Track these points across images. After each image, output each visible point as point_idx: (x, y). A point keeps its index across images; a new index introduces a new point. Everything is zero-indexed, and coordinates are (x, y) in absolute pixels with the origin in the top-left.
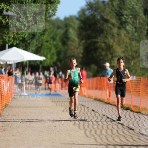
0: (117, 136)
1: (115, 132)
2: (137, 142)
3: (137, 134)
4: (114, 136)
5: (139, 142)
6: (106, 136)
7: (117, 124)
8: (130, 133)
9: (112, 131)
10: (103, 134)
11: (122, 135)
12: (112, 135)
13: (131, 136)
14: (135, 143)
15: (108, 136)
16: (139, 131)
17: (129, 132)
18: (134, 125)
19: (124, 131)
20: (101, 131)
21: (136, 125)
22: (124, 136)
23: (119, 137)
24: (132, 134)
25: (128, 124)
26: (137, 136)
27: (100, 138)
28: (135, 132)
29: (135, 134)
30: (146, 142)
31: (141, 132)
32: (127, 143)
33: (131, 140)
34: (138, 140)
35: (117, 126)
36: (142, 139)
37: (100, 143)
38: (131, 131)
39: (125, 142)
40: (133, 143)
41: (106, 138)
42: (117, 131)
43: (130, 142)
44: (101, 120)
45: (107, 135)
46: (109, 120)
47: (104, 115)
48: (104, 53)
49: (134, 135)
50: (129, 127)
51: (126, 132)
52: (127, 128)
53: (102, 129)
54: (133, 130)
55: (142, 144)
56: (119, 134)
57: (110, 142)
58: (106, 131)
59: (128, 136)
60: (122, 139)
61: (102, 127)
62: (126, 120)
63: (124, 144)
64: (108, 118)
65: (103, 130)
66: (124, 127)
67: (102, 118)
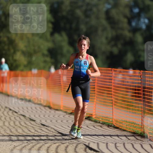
0: (19, 127)
1: (17, 123)
2: (38, 132)
3: (38, 124)
4: (16, 127)
5: (40, 133)
6: (8, 128)
7: (19, 116)
8: (32, 124)
9: (14, 122)
10: (6, 126)
11: (24, 126)
12: (14, 126)
13: (33, 127)
14: (36, 134)
15: (11, 128)
16: (40, 122)
17: (30, 123)
18: (36, 116)
19: (26, 122)
20: (4, 122)
21: (37, 116)
22: (26, 127)
23: (21, 128)
24: (33, 125)
25: (30, 116)
26: (38, 126)
27: (3, 129)
28: (36, 123)
29: (37, 125)
30: (46, 132)
31: (42, 123)
32: (29, 134)
33: (33, 131)
34: (39, 131)
35: (20, 118)
36: (43, 129)
37: (3, 134)
38: (32, 122)
39: (27, 132)
40: (34, 133)
41: (8, 129)
42: (20, 123)
43: (32, 132)
44: (4, 112)
45: (10, 126)
46: (11, 112)
47: (6, 107)
48: (6, 47)
49: (35, 125)
50: (31, 118)
51: (27, 123)
52: (29, 119)
53: (5, 120)
54: (34, 121)
55: (43, 135)
56: (21, 125)
57: (12, 133)
58: (9, 123)
59: (29, 127)
60: (24, 130)
61: (5, 119)
62: (28, 112)
63: (26, 134)
64: (10, 110)
65: (6, 122)
66: (26, 118)
67: (5, 110)
